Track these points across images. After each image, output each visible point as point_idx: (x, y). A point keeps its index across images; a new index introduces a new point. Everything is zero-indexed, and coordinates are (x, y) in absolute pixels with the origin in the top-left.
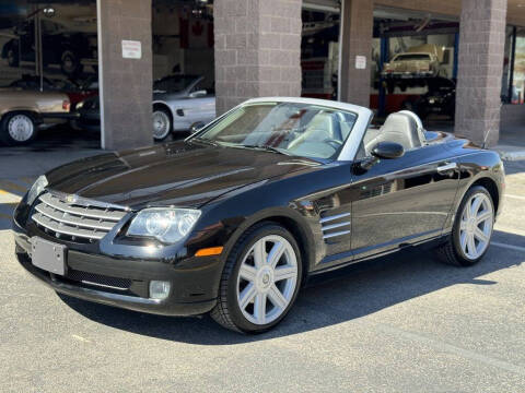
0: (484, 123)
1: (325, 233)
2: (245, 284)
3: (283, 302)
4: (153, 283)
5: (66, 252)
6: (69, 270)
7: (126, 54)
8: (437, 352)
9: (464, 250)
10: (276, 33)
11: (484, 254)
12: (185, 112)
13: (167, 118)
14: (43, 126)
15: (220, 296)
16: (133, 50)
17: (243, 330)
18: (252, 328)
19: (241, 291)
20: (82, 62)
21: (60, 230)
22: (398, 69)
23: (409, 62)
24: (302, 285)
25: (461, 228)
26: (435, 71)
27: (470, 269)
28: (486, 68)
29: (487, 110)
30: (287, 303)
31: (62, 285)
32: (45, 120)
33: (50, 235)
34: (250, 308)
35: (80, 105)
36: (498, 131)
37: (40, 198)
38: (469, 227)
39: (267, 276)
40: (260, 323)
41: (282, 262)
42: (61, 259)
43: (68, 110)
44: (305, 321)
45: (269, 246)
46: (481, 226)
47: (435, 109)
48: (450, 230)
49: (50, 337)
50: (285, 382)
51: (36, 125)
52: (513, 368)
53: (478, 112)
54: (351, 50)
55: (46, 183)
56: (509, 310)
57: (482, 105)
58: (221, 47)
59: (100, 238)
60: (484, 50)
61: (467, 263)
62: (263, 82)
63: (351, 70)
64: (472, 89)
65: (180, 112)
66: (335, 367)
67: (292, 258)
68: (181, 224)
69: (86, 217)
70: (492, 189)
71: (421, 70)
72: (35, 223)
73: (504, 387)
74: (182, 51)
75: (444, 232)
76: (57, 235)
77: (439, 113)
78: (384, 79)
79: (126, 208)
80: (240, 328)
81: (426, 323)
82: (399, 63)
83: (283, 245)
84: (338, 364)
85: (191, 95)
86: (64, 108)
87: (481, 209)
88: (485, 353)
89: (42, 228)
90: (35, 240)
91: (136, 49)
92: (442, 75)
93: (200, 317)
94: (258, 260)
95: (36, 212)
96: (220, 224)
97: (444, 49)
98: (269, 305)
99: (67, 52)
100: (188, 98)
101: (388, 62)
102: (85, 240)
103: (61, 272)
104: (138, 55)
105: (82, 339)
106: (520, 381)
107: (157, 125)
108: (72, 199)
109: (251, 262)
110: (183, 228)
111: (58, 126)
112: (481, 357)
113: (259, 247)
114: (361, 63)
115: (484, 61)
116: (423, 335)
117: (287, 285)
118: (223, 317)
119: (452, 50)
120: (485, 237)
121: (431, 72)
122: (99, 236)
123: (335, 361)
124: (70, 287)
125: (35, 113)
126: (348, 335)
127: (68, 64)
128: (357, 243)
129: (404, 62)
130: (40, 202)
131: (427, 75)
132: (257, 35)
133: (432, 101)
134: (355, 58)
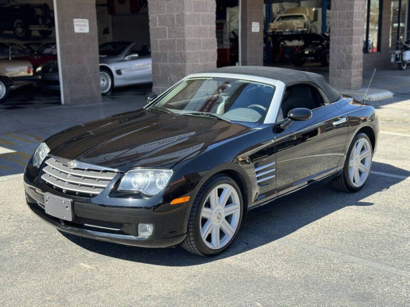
0: (351, 72)
1: (258, 178)
2: (205, 221)
3: (231, 231)
4: (140, 225)
5: (73, 204)
6: (75, 217)
7: (77, 30)
8: (346, 263)
9: (352, 180)
10: (196, 13)
11: (366, 182)
12: (123, 72)
13: (109, 77)
14: (12, 87)
15: (188, 232)
16: (82, 26)
17: (205, 255)
18: (211, 253)
19: (202, 226)
20: (31, 29)
21: (65, 188)
22: (280, 27)
23: (288, 22)
24: (243, 217)
25: (350, 165)
26: (308, 28)
27: (357, 194)
28: (352, 30)
29: (353, 63)
30: (234, 231)
31: (70, 228)
32: (14, 82)
33: (58, 191)
34: (209, 239)
35: (39, 69)
36: (361, 78)
37: (46, 162)
38: (355, 164)
39: (220, 213)
40: (217, 248)
41: (229, 202)
42: (69, 209)
43: (31, 74)
44: (247, 243)
45: (220, 191)
46: (363, 162)
47: (309, 58)
48: (342, 167)
49: (64, 266)
50: (243, 293)
51: (7, 87)
52: (400, 272)
53: (347, 63)
54: (248, 18)
55: (48, 150)
56: (390, 226)
57: (349, 59)
58: (155, 25)
59: (98, 193)
60: (350, 16)
61: (354, 190)
62: (189, 51)
63: (248, 33)
64: (342, 47)
65: (119, 72)
66: (276, 279)
67: (236, 199)
68: (157, 181)
69: (85, 178)
70: (371, 134)
71: (298, 28)
72: (45, 181)
73: (396, 287)
74: (110, 16)
75: (338, 169)
76: (64, 191)
77: (312, 61)
78: (270, 36)
79: (116, 170)
80: (203, 254)
81: (333, 240)
82: (281, 23)
83: (230, 190)
84: (277, 276)
85: (127, 58)
86: (29, 72)
87: (363, 149)
88: (378, 261)
89: (51, 186)
90: (47, 195)
91: (85, 26)
92: (313, 31)
93: (174, 247)
94: (213, 203)
95: (44, 173)
96: (184, 179)
97: (314, 9)
98: (222, 234)
99: (18, 21)
100: (124, 61)
101: (272, 22)
102: (87, 195)
103: (70, 219)
104: (86, 30)
105: (88, 266)
106: (407, 282)
107: (102, 82)
108: (74, 164)
109: (208, 205)
110: (160, 183)
111: (25, 87)
112: (377, 265)
113: (213, 194)
114: (256, 27)
115: (350, 25)
116: (333, 250)
117: (233, 218)
118: (191, 247)
119: (320, 10)
120: (366, 169)
121: (305, 29)
122: (97, 192)
123: (275, 274)
124: (76, 229)
125: (6, 78)
126: (280, 253)
127: (19, 30)
128: (280, 183)
129: (284, 21)
130: (46, 165)
131: (303, 31)
132: (183, 15)
133: (307, 52)
134: (251, 24)
